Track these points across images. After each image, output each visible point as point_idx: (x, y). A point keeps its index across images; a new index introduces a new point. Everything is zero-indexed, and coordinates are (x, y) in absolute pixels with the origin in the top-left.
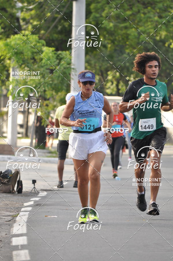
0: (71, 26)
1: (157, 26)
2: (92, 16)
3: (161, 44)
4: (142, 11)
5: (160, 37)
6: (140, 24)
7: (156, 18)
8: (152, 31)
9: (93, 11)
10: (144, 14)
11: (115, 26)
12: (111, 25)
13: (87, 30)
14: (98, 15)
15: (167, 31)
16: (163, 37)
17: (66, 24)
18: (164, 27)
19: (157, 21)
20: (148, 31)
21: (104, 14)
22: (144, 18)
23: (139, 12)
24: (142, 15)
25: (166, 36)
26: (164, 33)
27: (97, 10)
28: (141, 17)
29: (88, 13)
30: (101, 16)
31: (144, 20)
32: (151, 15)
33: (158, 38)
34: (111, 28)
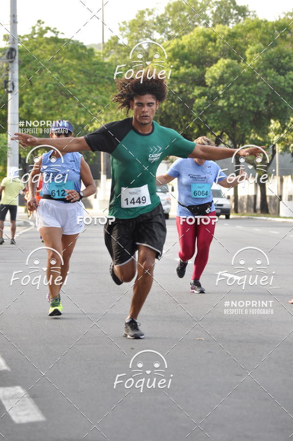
0: (7, 113)
1: (77, 114)
2: (24, 105)
3: (80, 128)
4: (64, 102)
5: (80, 123)
6: (63, 112)
7: (76, 107)
8: (73, 118)
9: (24, 101)
10: (67, 103)
11: (43, 114)
12: (40, 112)
13: (21, 116)
14: (29, 104)
15: (85, 118)
16: (82, 122)
17: (3, 112)
18: (82, 115)
19: (77, 110)
20: (70, 118)
21: (34, 104)
22: (67, 107)
23: (62, 102)
24: (65, 105)
25: (85, 121)
26: (83, 120)
27: (28, 100)
28: (64, 106)
29: (21, 103)
30: (32, 105)
31: (66, 109)
32: (72, 104)
33: (78, 123)
34: (40, 115)
